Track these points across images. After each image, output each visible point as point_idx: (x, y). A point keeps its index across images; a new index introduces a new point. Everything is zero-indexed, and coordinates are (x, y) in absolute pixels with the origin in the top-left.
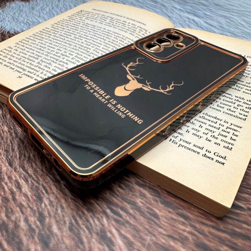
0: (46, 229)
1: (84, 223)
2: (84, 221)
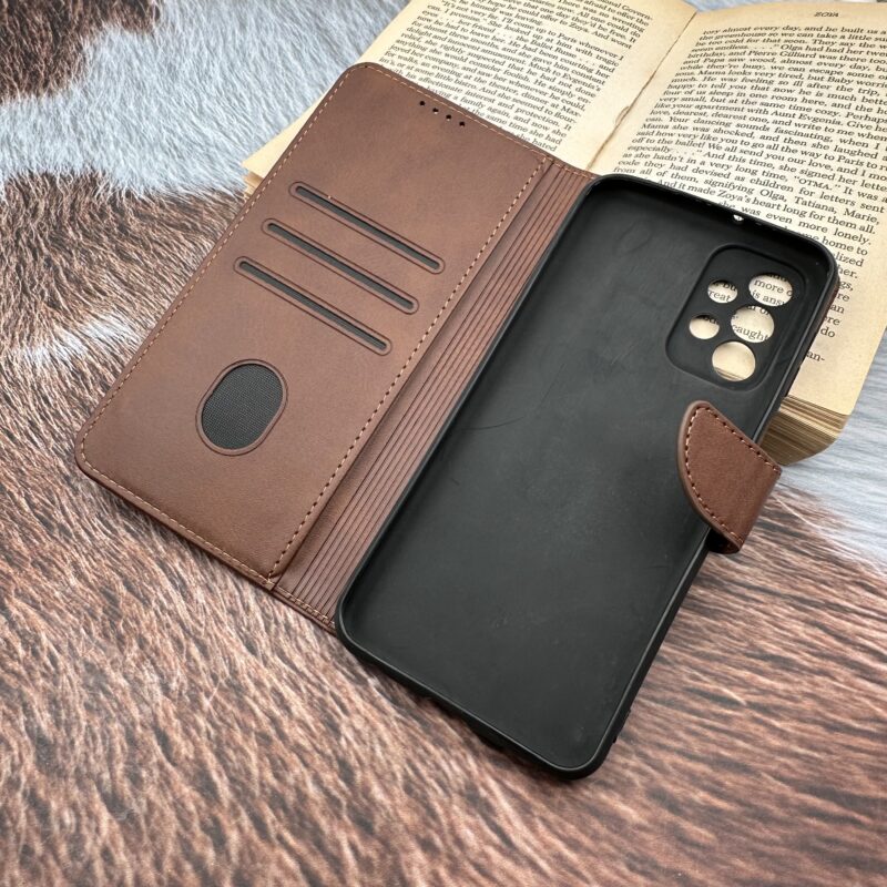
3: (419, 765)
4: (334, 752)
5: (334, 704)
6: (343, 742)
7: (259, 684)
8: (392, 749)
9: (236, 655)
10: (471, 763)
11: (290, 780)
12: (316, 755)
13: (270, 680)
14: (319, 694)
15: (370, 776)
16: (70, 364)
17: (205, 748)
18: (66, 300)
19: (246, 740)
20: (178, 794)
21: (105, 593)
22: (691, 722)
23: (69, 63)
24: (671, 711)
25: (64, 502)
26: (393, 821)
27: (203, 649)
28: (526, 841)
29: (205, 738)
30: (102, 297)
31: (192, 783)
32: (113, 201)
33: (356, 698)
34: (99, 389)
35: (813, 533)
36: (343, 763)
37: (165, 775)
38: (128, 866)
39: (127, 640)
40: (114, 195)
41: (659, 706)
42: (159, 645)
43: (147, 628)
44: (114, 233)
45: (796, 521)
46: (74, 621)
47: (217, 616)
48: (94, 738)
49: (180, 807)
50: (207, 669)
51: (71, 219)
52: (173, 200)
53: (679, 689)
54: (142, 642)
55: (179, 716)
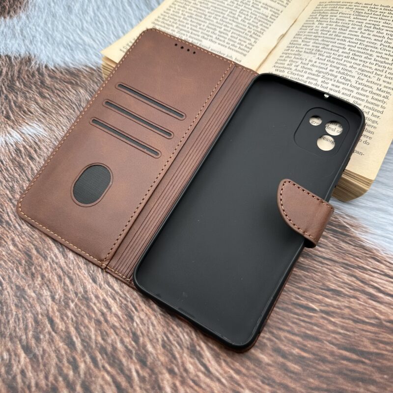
3: (169, 335)
4: (131, 329)
5: (132, 307)
6: (135, 324)
7: (97, 297)
8: (157, 328)
9: (87, 284)
10: (194, 335)
11: (109, 341)
12: (122, 330)
13: (102, 295)
14: (125, 302)
15: (147, 340)
16: (14, 146)
17: (70, 326)
18: (14, 115)
19: (90, 322)
20: (57, 346)
21: (26, 253)
23: (20, 3)
24: (285, 313)
25: (9, 210)
26: (156, 361)
27: (71, 280)
28: (217, 370)
29: (70, 321)
30: (31, 115)
31: (64, 341)
32: (38, 70)
33: (142, 304)
34: (28, 158)
35: (354, 235)
36: (134, 334)
37: (51, 337)
38: (33, 378)
39: (36, 275)
40: (39, 66)
41: (281, 311)
42: (51, 278)
43: (46, 270)
44: (38, 85)
45: (348, 229)
46: (11, 266)
47: (79, 265)
48: (19, 320)
49: (58, 352)
50: (73, 289)
51: (18, 77)
52: (67, 70)
53: (290, 303)
54: (43, 276)
55: (59, 311)
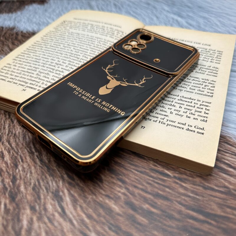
0: (16, 188)
1: (45, 184)
2: (45, 183)
3: (41, 181)
4: (13, 173)
5: (20, 159)
6: (17, 171)
8: (33, 175)
12: (6, 173)
14: (15, 155)
15: (22, 183)
22: (150, 180)
24: (142, 175)
33: (28, 158)
36: (14, 177)
41: (139, 173)
